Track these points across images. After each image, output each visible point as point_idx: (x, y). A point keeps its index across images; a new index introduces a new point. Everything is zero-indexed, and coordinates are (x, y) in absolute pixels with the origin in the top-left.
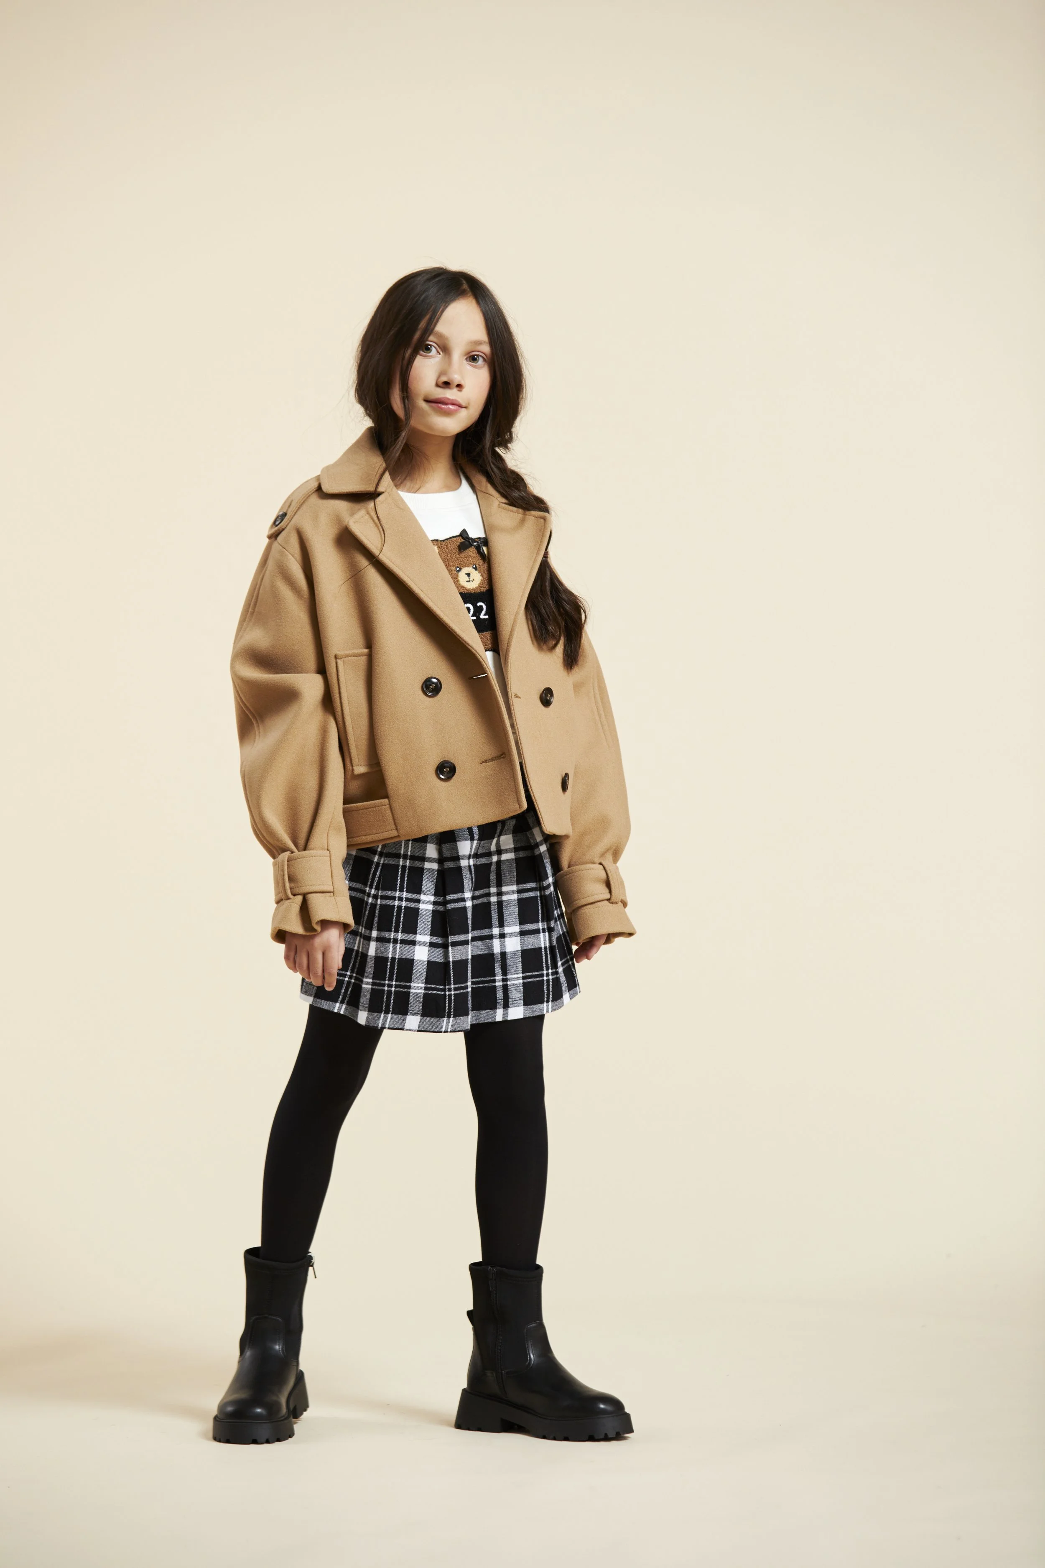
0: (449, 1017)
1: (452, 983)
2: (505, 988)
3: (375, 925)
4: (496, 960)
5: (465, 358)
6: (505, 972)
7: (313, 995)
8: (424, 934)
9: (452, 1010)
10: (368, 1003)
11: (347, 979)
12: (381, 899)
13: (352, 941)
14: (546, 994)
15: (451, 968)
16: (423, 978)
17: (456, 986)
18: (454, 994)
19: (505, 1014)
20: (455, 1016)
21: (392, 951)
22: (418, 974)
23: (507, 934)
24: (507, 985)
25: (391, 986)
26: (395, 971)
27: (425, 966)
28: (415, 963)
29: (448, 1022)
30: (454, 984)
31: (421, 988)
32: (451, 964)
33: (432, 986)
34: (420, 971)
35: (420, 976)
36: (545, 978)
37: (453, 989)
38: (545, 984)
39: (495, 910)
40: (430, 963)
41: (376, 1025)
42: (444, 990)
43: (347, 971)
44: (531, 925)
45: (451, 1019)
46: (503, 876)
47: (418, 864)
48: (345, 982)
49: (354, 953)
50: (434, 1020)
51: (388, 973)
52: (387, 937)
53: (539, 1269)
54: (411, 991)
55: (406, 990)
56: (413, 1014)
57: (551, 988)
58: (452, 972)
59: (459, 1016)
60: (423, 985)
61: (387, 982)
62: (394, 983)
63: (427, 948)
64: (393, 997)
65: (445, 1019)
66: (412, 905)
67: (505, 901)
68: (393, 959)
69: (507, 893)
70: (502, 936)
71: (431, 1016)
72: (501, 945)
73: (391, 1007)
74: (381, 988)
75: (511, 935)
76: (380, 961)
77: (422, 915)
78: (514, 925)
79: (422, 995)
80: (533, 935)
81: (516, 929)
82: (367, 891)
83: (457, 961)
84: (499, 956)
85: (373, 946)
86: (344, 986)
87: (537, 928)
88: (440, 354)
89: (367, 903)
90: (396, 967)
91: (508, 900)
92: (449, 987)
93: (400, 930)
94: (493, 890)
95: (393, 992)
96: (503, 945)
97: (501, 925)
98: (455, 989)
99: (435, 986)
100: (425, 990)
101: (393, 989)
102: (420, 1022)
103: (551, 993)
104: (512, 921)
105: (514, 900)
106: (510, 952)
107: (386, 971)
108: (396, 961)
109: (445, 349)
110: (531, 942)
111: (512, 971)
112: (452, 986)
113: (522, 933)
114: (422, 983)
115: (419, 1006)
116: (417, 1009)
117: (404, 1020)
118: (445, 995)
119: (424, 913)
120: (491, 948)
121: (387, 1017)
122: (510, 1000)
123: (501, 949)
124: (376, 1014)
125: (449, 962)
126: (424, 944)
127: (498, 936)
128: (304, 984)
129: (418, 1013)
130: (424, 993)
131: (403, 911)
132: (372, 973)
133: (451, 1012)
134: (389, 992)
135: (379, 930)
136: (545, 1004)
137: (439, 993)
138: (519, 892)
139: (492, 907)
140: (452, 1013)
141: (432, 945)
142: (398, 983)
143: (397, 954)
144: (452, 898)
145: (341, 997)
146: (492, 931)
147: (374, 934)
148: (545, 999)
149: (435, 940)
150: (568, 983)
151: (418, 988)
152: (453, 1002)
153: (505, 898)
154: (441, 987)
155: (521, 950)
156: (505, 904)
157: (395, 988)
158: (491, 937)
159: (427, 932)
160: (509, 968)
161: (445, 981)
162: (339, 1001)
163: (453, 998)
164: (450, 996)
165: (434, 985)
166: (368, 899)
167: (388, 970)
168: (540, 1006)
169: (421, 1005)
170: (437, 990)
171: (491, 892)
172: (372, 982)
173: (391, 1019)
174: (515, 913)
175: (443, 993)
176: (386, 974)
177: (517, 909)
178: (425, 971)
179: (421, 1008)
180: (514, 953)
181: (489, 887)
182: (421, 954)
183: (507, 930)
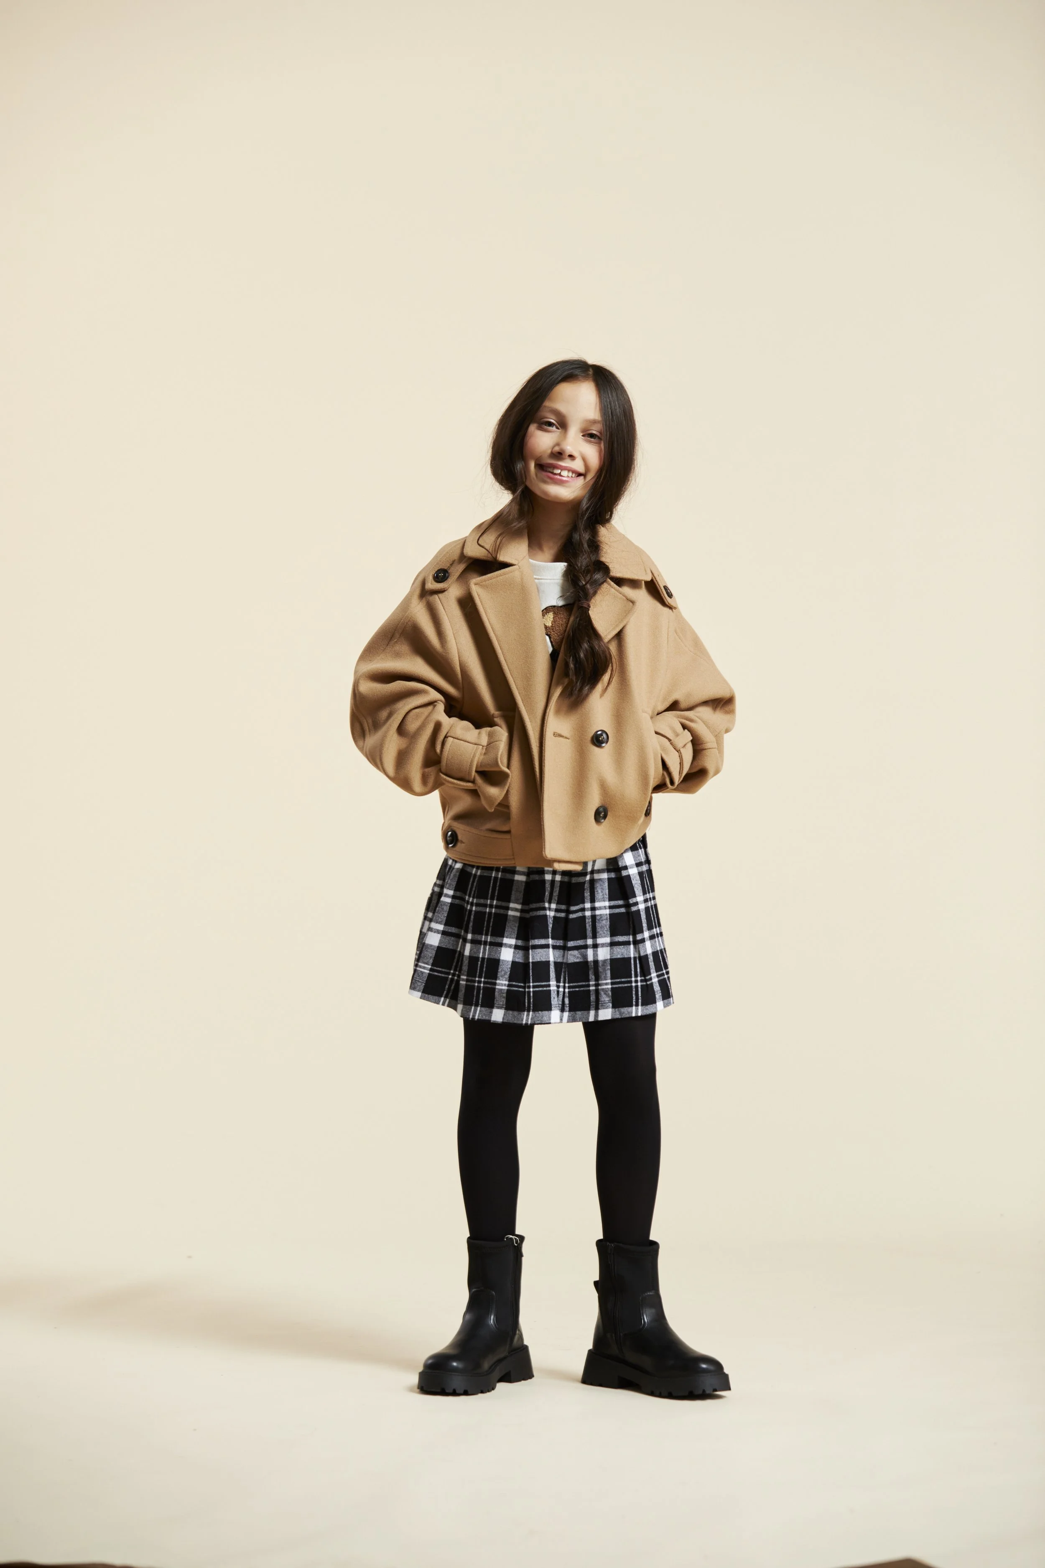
0: (529, 1011)
1: (531, 981)
2: (597, 992)
3: (471, 928)
4: (590, 967)
5: (582, 434)
6: (597, 979)
7: (422, 991)
8: (510, 938)
9: (532, 1006)
10: (463, 997)
11: (450, 977)
12: (475, 906)
13: (455, 943)
14: (634, 998)
15: (531, 968)
16: (507, 976)
17: (535, 984)
18: (533, 991)
19: (596, 1015)
20: (534, 1011)
21: (483, 952)
22: (503, 973)
23: (599, 944)
24: (598, 989)
25: (480, 982)
26: (484, 969)
27: (510, 966)
28: (501, 963)
29: (528, 1015)
30: (533, 983)
31: (505, 985)
32: (531, 965)
33: (514, 983)
34: (505, 969)
35: (505, 974)
36: (634, 984)
37: (531, 987)
38: (634, 990)
39: (589, 922)
40: (513, 963)
41: (468, 1017)
42: (524, 987)
43: (451, 970)
44: (620, 937)
45: (531, 1013)
46: (596, 893)
47: (508, 876)
48: (449, 979)
49: (458, 953)
50: (516, 1013)
51: (478, 971)
52: (479, 939)
53: (655, 1245)
54: (497, 987)
55: (492, 986)
56: (498, 1008)
57: (640, 993)
58: (531, 972)
59: (538, 1011)
60: (507, 983)
61: (477, 979)
62: (483, 980)
63: (512, 950)
64: (481, 992)
65: (526, 1013)
66: (502, 911)
67: (598, 915)
68: (483, 959)
69: (600, 908)
70: (595, 946)
71: (513, 1010)
72: (594, 954)
73: (480, 1001)
74: (472, 984)
75: (603, 945)
76: (473, 959)
77: (510, 921)
78: (605, 937)
79: (505, 991)
80: (623, 946)
81: (607, 940)
82: (467, 899)
83: (536, 962)
84: (592, 964)
85: (468, 946)
86: (448, 982)
87: (627, 940)
88: (558, 429)
89: (466, 909)
90: (485, 965)
91: (601, 915)
92: (528, 985)
93: (490, 933)
94: (588, 905)
95: (482, 988)
96: (595, 955)
97: (594, 937)
98: (534, 987)
99: (517, 984)
100: (508, 986)
101: (482, 985)
102: (504, 1015)
103: (640, 998)
104: (604, 933)
105: (606, 914)
106: (602, 960)
107: (477, 969)
108: (486, 960)
109: (563, 424)
110: (620, 952)
111: (603, 977)
112: (531, 984)
113: (612, 944)
114: (506, 980)
115: (503, 1001)
116: (501, 1003)
117: (491, 1012)
118: (525, 991)
119: (512, 919)
120: (585, 956)
121: (477, 1009)
122: (600, 1002)
123: (594, 957)
124: (468, 1007)
125: (529, 962)
126: (510, 946)
127: (591, 946)
128: (413, 981)
129: (502, 1007)
130: (507, 990)
131: (493, 916)
132: (466, 970)
133: (530, 1007)
134: (479, 987)
135: (473, 933)
136: (634, 1008)
137: (520, 989)
138: (610, 907)
139: (587, 920)
140: (532, 1008)
141: (516, 947)
142: (486, 980)
143: (487, 955)
144: (534, 907)
145: (445, 992)
146: (586, 942)
147: (469, 936)
148: (634, 1003)
149: (520, 943)
150: (662, 992)
151: (502, 985)
152: (532, 998)
153: (598, 912)
154: (522, 984)
155: (610, 959)
156: (598, 918)
157: (484, 984)
158: (586, 947)
159: (513, 936)
160: (600, 974)
161: (526, 980)
162: (444, 996)
163: (532, 994)
164: (529, 992)
165: (516, 982)
166: (467, 906)
167: (479, 968)
168: (629, 1009)
169: (504, 1000)
170: (518, 986)
171: (586, 907)
172: (466, 979)
173: (480, 1011)
174: (606, 926)
175: (523, 990)
176: (477, 972)
177: (609, 923)
178: (509, 970)
179: (505, 1002)
180: (605, 961)
181: (583, 902)
182: (507, 955)
183: (600, 941)
